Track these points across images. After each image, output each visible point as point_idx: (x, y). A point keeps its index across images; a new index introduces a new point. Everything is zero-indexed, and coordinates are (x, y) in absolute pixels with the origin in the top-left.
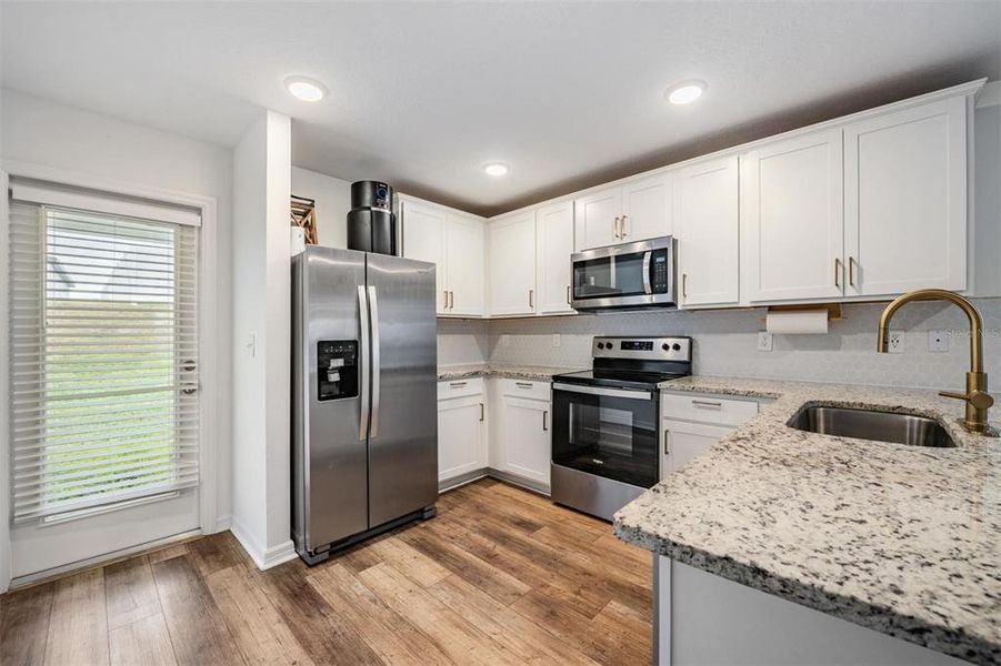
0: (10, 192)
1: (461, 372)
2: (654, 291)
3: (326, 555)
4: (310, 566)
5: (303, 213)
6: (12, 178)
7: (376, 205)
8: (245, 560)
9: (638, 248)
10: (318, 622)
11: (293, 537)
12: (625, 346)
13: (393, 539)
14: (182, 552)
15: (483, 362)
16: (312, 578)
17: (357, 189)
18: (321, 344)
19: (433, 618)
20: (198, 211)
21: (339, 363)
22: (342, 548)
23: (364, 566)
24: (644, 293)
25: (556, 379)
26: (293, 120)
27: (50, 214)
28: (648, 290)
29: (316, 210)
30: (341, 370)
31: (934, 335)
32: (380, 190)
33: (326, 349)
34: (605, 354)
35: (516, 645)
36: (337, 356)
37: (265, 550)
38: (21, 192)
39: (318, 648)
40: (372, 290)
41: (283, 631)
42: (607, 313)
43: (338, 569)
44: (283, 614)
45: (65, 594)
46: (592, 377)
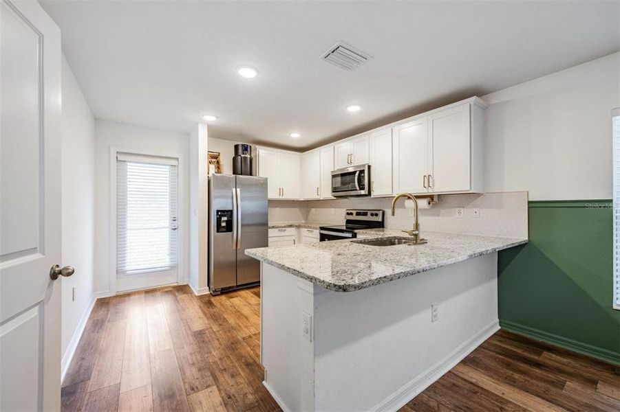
0: (117, 158)
1: (283, 225)
2: (360, 189)
3: (219, 293)
4: (213, 296)
5: (214, 158)
6: (117, 152)
7: (243, 154)
8: (191, 293)
9: (351, 170)
10: (211, 309)
11: (208, 286)
12: (358, 214)
13: (247, 291)
14: (170, 289)
15: (304, 222)
16: (213, 299)
17: (236, 147)
18: (218, 211)
19: (249, 312)
20: (177, 159)
21: (224, 219)
22: (226, 291)
23: (232, 297)
24: (356, 190)
25: (322, 228)
26: (208, 126)
27: (128, 164)
28: (358, 188)
29: (221, 157)
30: (227, 222)
31: (474, 210)
32: (245, 148)
33: (221, 213)
34: (351, 218)
36: (225, 216)
37: (198, 289)
38: (121, 158)
39: (209, 315)
40: (238, 190)
41: (200, 311)
42: (352, 198)
43: (223, 297)
44: (200, 307)
45: (132, 297)
46: (345, 229)
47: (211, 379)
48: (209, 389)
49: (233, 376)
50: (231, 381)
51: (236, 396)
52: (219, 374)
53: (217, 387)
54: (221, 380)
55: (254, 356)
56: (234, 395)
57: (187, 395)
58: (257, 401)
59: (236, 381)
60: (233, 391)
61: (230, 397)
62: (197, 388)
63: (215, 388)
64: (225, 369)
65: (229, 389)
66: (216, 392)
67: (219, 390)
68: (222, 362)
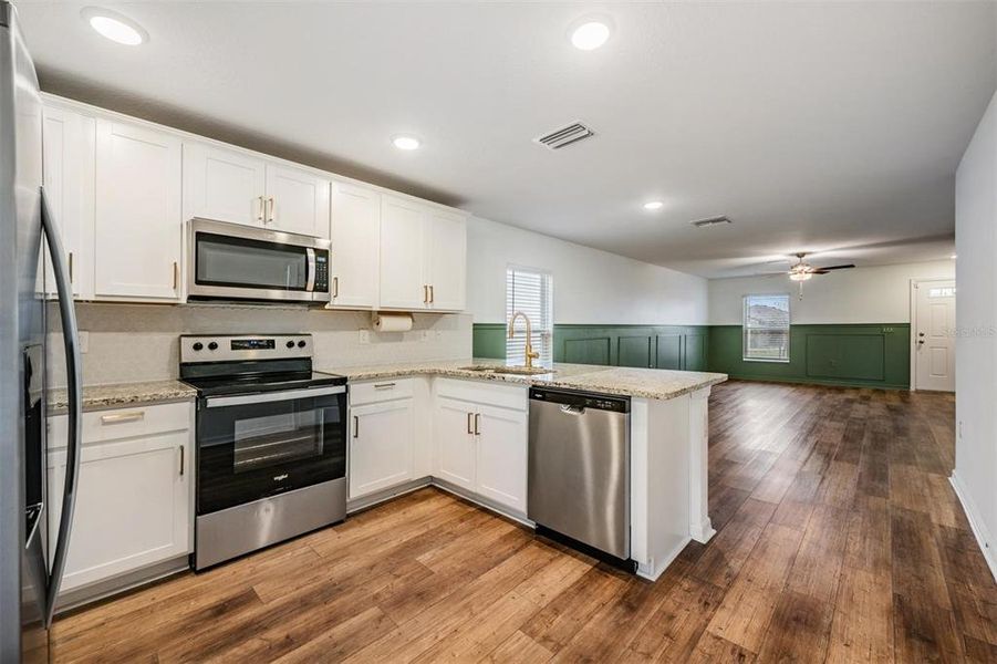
2: (315, 289)
12: (235, 346)
24: (308, 290)
28: (311, 287)
35: (454, 622)
47: (701, 643)
48: (720, 633)
49: (672, 617)
50: (682, 615)
51: (697, 599)
52: (683, 638)
53: (706, 626)
54: (690, 629)
55: (606, 610)
56: (700, 601)
57: (756, 656)
58: (686, 577)
59: (678, 608)
60: (695, 605)
61: (706, 603)
62: (733, 651)
63: (710, 628)
64: (667, 635)
65: (696, 611)
66: (714, 622)
67: (709, 620)
68: (655, 650)
